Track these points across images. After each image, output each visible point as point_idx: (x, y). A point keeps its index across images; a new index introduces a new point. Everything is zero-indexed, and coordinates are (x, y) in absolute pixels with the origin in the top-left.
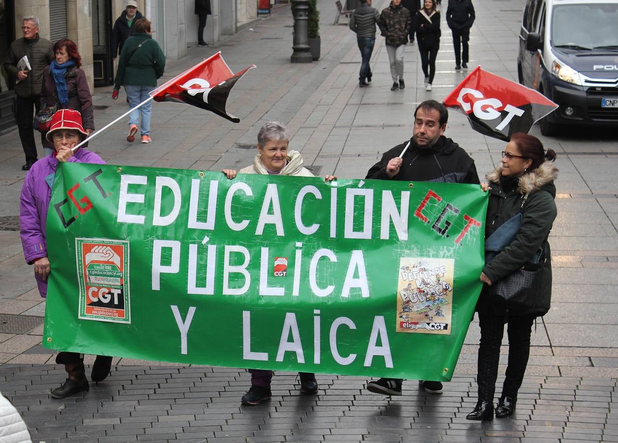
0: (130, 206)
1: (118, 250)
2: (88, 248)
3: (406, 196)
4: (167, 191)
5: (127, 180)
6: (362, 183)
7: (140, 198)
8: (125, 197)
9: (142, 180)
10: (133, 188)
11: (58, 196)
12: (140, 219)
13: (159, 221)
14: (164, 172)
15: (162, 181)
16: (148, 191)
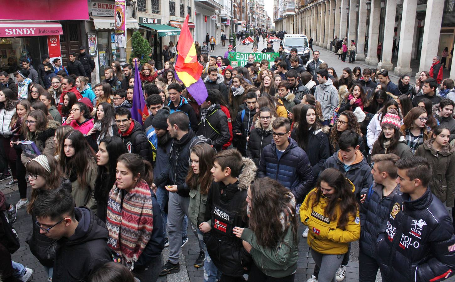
0: (238, 57)
1: (236, 63)
2: (233, 62)
3: (270, 54)
4: (242, 56)
5: (237, 54)
6: (265, 51)
7: (239, 56)
8: (237, 56)
9: (239, 54)
10: (238, 55)
11: (229, 56)
12: (239, 59)
13: (241, 59)
14: (241, 53)
15: (241, 54)
16: (240, 55)
